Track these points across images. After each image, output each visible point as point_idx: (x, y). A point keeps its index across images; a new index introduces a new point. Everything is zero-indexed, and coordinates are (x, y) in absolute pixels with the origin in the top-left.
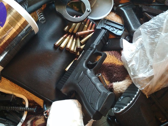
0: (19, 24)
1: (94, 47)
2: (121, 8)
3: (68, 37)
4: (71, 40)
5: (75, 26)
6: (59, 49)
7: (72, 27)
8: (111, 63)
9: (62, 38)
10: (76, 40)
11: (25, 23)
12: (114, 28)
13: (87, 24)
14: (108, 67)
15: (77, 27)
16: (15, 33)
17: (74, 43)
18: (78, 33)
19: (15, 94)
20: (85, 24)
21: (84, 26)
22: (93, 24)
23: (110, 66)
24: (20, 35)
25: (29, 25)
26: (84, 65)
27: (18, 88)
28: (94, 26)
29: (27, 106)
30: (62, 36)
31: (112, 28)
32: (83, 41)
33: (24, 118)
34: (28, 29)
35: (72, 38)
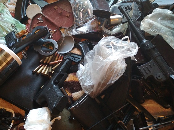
0: (8, 60)
1: (60, 71)
2: (80, 45)
3: (43, 66)
4: (45, 68)
5: (49, 58)
6: (36, 74)
7: (46, 60)
8: (72, 81)
9: (39, 67)
10: (49, 67)
11: (13, 59)
12: (75, 58)
13: (57, 57)
14: (70, 83)
15: (50, 59)
16: (5, 65)
17: (47, 70)
18: (50, 63)
19: (5, 109)
20: (56, 57)
21: (55, 58)
22: (61, 56)
23: (71, 83)
24: (8, 66)
25: (14, 60)
26: (52, 82)
27: (8, 104)
28: (62, 58)
29: (14, 116)
30: (39, 66)
31: (74, 58)
32: (54, 68)
33: (11, 126)
34: (14, 62)
35: (46, 66)
